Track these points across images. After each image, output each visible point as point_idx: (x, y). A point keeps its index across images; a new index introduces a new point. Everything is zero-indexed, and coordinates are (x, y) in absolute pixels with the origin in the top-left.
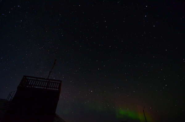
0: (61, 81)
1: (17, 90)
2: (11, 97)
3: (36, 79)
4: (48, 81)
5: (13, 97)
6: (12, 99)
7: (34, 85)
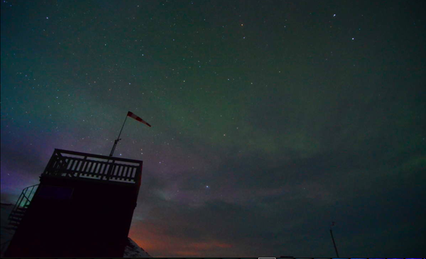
0: (141, 162)
1: (39, 182)
2: (25, 199)
3: (83, 157)
4: (111, 161)
5: (30, 199)
6: (28, 203)
7: (80, 172)
